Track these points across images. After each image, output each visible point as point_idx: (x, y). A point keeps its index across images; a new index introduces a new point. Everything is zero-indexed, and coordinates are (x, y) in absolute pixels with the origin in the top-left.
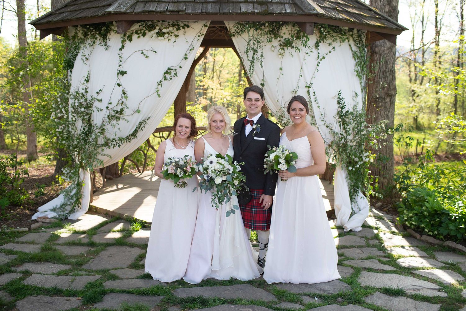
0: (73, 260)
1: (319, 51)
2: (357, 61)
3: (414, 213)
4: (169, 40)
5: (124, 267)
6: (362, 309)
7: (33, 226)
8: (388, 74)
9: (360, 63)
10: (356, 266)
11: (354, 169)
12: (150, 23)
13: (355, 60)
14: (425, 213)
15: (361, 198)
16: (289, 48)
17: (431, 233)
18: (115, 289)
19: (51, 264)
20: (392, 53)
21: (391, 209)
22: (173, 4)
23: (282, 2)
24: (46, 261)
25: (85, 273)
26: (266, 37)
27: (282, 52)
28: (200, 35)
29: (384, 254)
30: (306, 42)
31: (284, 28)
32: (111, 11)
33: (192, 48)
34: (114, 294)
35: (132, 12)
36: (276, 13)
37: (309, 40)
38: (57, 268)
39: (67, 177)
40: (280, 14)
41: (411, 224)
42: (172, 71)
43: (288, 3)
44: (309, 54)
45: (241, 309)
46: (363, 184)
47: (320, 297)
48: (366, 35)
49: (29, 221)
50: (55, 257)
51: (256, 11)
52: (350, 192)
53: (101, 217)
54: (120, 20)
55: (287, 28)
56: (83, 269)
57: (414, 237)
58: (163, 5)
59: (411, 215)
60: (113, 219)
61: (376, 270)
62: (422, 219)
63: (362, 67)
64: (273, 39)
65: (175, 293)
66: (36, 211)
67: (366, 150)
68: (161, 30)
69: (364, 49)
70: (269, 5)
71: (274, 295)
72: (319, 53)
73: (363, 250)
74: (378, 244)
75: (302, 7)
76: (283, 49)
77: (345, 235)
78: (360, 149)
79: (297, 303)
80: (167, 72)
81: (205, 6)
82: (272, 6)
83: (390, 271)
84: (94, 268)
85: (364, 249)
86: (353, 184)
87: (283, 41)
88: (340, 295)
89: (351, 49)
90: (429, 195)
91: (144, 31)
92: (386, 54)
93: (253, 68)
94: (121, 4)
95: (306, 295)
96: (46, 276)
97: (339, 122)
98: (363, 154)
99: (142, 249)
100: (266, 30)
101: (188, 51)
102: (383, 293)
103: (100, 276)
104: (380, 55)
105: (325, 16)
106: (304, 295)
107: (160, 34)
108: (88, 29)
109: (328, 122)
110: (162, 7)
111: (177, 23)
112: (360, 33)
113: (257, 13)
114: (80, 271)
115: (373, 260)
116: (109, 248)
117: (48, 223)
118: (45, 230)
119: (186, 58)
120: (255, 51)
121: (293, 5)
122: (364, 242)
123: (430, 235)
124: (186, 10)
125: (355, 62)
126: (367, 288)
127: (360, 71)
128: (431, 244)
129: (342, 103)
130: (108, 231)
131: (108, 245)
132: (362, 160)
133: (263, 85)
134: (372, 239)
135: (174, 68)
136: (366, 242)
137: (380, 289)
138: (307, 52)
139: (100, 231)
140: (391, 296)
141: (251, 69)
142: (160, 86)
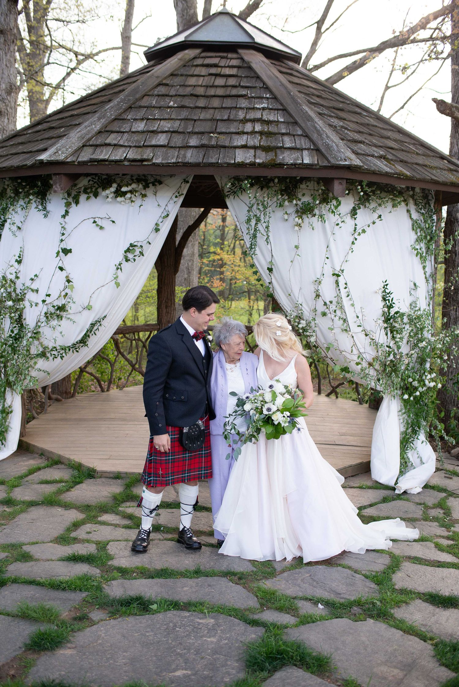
1: (357, 221)
2: (419, 234)
4: (132, 201)
5: (46, 540)
6: (386, 628)
9: (423, 237)
10: (397, 552)
11: (412, 398)
12: (104, 177)
13: (416, 233)
15: (422, 442)
16: (310, 216)
18: (19, 578)
22: (135, 150)
23: (298, 147)
26: (275, 199)
27: (300, 221)
28: (178, 195)
29: (446, 534)
30: (336, 207)
31: (303, 186)
32: (42, 160)
33: (166, 214)
34: (17, 584)
35: (74, 162)
36: (287, 165)
37: (339, 204)
40: (294, 165)
42: (136, 248)
43: (308, 149)
44: (341, 225)
45: (198, 620)
47: (328, 604)
48: (436, 195)
51: (258, 161)
54: (57, 172)
55: (308, 186)
58: (121, 150)
60: (50, 463)
61: (426, 560)
63: (428, 244)
64: (286, 203)
65: (106, 587)
68: (120, 186)
69: (431, 217)
70: (278, 151)
71: (257, 597)
73: (416, 526)
74: (441, 516)
75: (328, 156)
76: (301, 217)
77: (394, 500)
78: (422, 368)
79: (288, 613)
80: (128, 250)
81: (182, 152)
82: (283, 153)
83: (448, 563)
84: (2, 541)
85: (418, 524)
86: (410, 421)
87: (301, 205)
88: (358, 603)
89: (410, 217)
91: (97, 189)
93: (255, 245)
94: (60, 150)
95: (306, 599)
97: (385, 328)
98: (426, 376)
99: (82, 512)
100: (277, 189)
101: (161, 220)
102: (426, 601)
103: (6, 554)
105: (363, 170)
106: (303, 599)
107: (119, 193)
108: (20, 184)
109: (368, 328)
110: (119, 155)
111: (143, 177)
112: (427, 192)
113: (259, 164)
115: (428, 543)
116: (33, 508)
119: (157, 230)
120: (258, 220)
121: (314, 152)
122: (421, 513)
124: (154, 158)
125: (416, 237)
126: (403, 591)
127: (424, 250)
129: (389, 300)
130: (38, 482)
131: (33, 504)
132: (425, 385)
133: (270, 270)
134: (435, 507)
135: (139, 245)
136: (424, 512)
137: (423, 594)
138: (337, 223)
139: (27, 481)
140: (438, 607)
141: (253, 247)
142: (119, 270)
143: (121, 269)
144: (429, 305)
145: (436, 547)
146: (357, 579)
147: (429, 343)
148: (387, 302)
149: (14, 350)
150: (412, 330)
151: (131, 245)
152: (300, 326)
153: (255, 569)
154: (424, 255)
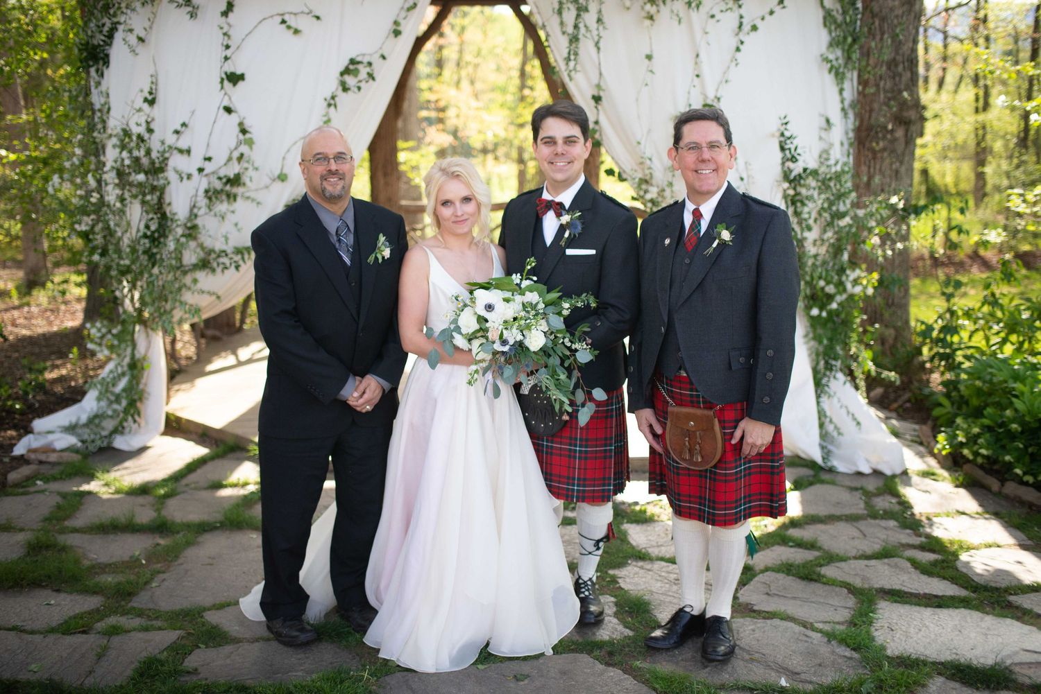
0: (109, 579)
1: (742, 11)
2: (833, 34)
3: (983, 427)
7: (13, 476)
8: (900, 68)
9: (841, 39)
10: (858, 583)
11: (824, 314)
13: (830, 32)
14: (1014, 426)
17: (1029, 479)
19: (48, 592)
20: (913, 15)
21: (908, 405)
24: (36, 584)
25: (136, 622)
27: (652, 10)
29: (917, 541)
33: (411, 3)
38: (66, 605)
39: (100, 345)
41: (976, 454)
42: (360, 67)
44: (717, 17)
46: (846, 346)
49: (6, 460)
50: (60, 572)
52: (815, 371)
53: (192, 444)
56: (134, 608)
57: (986, 488)
59: (976, 430)
60: (221, 449)
61: (912, 595)
62: (1005, 442)
63: (848, 50)
66: (28, 430)
67: (853, 264)
71: (655, 689)
72: (741, 17)
73: (863, 528)
74: (897, 508)
78: (837, 261)
80: (346, 71)
83: (952, 598)
84: (166, 605)
85: (862, 525)
86: (821, 349)
90: (1017, 377)
92: (897, 17)
93: (576, 54)
96: (29, 637)
98: (847, 275)
101: (403, 14)
102: (952, 677)
104: (883, 19)
106: (738, 689)
114: (123, 615)
115: (896, 560)
116: (207, 537)
117: (53, 464)
118: (46, 486)
119: (397, 33)
120: (582, 9)
122: (862, 505)
123: (1026, 484)
125: (828, 38)
126: (907, 663)
127: (841, 61)
128: (1031, 505)
129: (790, 149)
130: (206, 485)
131: (204, 528)
132: (845, 290)
133: (597, 99)
134: (880, 493)
135: (366, 60)
136: (866, 503)
137: (942, 664)
138: (711, 13)
139: (187, 485)
140: (977, 689)
141: (572, 57)
142: (332, 108)
143: (335, 106)
144: (848, 156)
145: (916, 568)
146: (815, 642)
147: (855, 218)
148: (787, 152)
149: (153, 259)
150: (828, 199)
151: (352, 62)
152: (648, 196)
153: (631, 633)
154: (841, 70)
